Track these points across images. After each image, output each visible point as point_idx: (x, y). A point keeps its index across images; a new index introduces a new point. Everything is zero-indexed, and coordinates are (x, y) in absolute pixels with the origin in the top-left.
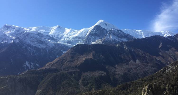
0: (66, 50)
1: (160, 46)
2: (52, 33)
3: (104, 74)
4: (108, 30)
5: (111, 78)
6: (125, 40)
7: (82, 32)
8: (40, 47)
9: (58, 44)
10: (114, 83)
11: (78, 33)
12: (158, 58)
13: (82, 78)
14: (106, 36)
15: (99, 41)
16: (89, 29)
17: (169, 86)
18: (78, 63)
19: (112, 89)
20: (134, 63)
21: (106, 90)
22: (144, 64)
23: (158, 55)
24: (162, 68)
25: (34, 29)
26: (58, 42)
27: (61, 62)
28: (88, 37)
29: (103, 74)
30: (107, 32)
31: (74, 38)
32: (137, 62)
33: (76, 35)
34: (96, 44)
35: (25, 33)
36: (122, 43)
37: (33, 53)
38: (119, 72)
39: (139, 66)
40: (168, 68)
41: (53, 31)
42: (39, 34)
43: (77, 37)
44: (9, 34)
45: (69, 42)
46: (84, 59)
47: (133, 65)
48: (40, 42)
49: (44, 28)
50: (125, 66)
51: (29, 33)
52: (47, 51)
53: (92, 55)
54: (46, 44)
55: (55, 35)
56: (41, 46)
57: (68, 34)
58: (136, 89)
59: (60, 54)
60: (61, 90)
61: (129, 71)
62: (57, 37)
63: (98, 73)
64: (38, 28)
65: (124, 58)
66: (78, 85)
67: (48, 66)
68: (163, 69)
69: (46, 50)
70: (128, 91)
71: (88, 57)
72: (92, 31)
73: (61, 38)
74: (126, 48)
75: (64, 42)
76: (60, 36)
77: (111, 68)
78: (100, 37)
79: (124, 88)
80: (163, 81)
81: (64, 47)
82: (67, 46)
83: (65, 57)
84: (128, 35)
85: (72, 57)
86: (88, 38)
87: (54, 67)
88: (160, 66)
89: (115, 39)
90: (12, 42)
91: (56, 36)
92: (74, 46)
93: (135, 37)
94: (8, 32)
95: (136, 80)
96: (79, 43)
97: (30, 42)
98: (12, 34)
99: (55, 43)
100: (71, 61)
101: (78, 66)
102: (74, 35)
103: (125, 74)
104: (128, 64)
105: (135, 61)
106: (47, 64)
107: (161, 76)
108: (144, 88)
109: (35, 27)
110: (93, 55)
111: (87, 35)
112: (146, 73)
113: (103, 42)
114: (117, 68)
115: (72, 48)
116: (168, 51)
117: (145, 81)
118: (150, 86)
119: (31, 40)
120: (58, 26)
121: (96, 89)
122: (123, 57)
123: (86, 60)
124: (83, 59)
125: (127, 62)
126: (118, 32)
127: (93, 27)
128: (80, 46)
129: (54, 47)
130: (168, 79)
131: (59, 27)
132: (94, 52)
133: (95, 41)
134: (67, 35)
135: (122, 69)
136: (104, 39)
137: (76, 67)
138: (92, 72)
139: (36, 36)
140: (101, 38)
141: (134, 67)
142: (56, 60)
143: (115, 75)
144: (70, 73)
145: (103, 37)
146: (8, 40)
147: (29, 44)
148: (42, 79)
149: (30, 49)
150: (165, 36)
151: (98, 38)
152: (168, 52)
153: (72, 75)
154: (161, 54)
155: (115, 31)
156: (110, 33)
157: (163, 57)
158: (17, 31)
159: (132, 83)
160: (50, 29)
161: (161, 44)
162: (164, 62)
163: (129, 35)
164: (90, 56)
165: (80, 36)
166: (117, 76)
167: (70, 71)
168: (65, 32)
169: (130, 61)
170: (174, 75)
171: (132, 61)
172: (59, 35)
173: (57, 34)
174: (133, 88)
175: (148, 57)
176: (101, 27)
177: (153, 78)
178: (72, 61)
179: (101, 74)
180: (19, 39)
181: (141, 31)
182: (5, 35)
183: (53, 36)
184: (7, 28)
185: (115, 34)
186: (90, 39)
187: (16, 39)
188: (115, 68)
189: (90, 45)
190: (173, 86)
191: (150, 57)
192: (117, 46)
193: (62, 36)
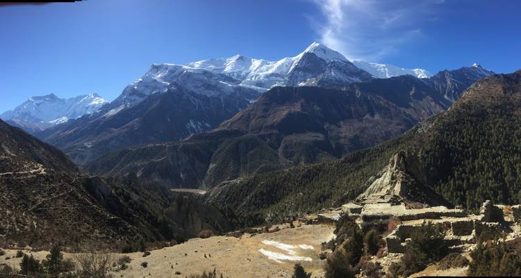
0: (254, 98)
1: (412, 93)
2: (228, 69)
3: (321, 137)
4: (328, 62)
5: (333, 144)
6: (357, 80)
7: (283, 64)
8: (208, 96)
9: (240, 88)
10: (337, 152)
11: (274, 67)
12: (408, 111)
13: (282, 145)
14: (324, 72)
15: (312, 82)
16: (294, 58)
17: (422, 153)
18: (275, 120)
19: (335, 161)
20: (371, 118)
21: (324, 164)
22: (387, 119)
23: (408, 107)
24: (412, 126)
25: (197, 65)
26: (241, 85)
27: (247, 118)
28: (292, 73)
29: (318, 137)
30: (326, 65)
31: (267, 76)
32: (377, 117)
33: (270, 71)
34: (307, 87)
35: (185, 74)
36: (351, 86)
37: (199, 107)
38: (347, 134)
39: (379, 124)
40: (421, 127)
41: (230, 66)
42: (205, 73)
43: (272, 75)
44: (161, 78)
45: (259, 84)
46: (285, 113)
47: (370, 122)
48: (209, 86)
49: (212, 61)
50: (357, 124)
51: (191, 73)
52: (222, 100)
53: (299, 106)
54: (219, 89)
55: (233, 73)
56: (210, 94)
57: (257, 68)
58: (373, 160)
59: (243, 105)
60: (249, 165)
61: (362, 132)
62: (239, 76)
63: (310, 137)
64: (205, 62)
65: (355, 111)
66: (276, 155)
67: (224, 126)
68: (414, 128)
69: (220, 100)
70: (361, 163)
71: (293, 110)
72: (299, 63)
73: (244, 78)
74: (358, 94)
75: (251, 83)
76: (243, 73)
77: (333, 127)
78: (313, 73)
79: (355, 159)
80: (415, 146)
81: (250, 93)
82: (255, 92)
83: (253, 110)
84: (362, 71)
85: (266, 110)
86: (293, 76)
87: (234, 128)
88: (410, 123)
89: (341, 77)
90: (166, 90)
91: (235, 74)
92: (269, 90)
93: (375, 76)
94: (159, 76)
95: (373, 145)
96: (276, 85)
97: (193, 89)
98: (165, 78)
99: (235, 86)
100: (264, 117)
101: (275, 124)
102: (267, 70)
103: (356, 137)
104: (361, 121)
105: (373, 115)
106: (223, 124)
107: (411, 137)
108: (391, 159)
109: (199, 62)
110: (302, 106)
111: (290, 71)
112: (388, 134)
113: (319, 83)
114: (343, 126)
115: (264, 94)
116: (421, 100)
117: (388, 147)
118: (401, 155)
119: (194, 84)
120: (238, 56)
121: (307, 162)
122: (353, 109)
123: (289, 115)
124: (283, 112)
125: (360, 117)
126: (346, 65)
127: (301, 55)
128: (278, 91)
129: (232, 94)
130: (421, 142)
131: (241, 58)
132: (303, 100)
133: (305, 82)
134: (255, 71)
135: (350, 129)
136: (320, 76)
137: (272, 127)
138: (300, 135)
139: (201, 77)
140: (315, 76)
141: (371, 125)
142: (238, 115)
143: (339, 138)
144: (263, 137)
145: (319, 73)
146: (159, 88)
147: (192, 91)
148: (216, 148)
149: (194, 101)
150: (419, 77)
151: (311, 75)
152: (421, 102)
153: (266, 141)
154: (412, 104)
155: (340, 63)
156: (331, 67)
157: (415, 110)
158: (172, 72)
159: (368, 151)
160: (225, 62)
161: (414, 89)
162: (415, 117)
163: (364, 71)
164: (297, 108)
165: (279, 72)
166: (342, 141)
167: (262, 133)
168: (252, 66)
169: (364, 116)
170: (430, 136)
171: (368, 116)
172: (241, 72)
173: (237, 70)
174: (369, 159)
175: (392, 109)
176: (316, 57)
177: (400, 141)
178: (266, 117)
179: (315, 138)
180: (175, 84)
181: (384, 65)
182: (155, 81)
183: (230, 74)
184: (156, 69)
185: (340, 69)
186: (296, 77)
187: (171, 86)
188: (340, 127)
189: (296, 88)
190: (427, 152)
191: (396, 109)
192: (344, 89)
193: (247, 74)
